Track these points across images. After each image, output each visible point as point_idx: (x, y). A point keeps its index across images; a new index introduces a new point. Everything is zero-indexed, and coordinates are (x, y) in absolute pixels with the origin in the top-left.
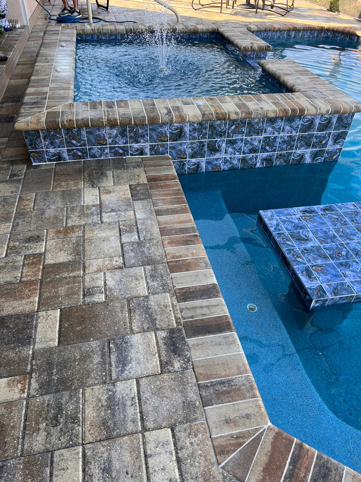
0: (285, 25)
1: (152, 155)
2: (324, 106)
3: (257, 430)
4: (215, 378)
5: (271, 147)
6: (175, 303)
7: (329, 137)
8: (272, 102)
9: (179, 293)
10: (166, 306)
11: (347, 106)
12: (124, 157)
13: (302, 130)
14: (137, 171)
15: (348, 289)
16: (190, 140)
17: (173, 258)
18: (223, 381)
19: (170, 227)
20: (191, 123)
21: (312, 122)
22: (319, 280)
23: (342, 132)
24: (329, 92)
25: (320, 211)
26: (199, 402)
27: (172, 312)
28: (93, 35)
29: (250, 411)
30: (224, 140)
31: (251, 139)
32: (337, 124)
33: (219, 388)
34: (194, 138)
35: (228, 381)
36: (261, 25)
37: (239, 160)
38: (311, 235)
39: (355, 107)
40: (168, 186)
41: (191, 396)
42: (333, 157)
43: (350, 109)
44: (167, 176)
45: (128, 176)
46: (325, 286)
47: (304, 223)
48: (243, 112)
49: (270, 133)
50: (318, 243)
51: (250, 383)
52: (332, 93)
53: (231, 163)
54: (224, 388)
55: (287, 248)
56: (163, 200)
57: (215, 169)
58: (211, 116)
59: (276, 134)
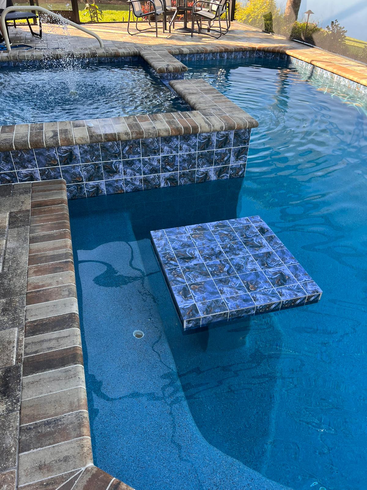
0: (217, 47)
1: (43, 180)
2: (218, 123)
3: (72, 473)
4: (42, 418)
5: (173, 166)
6: (22, 337)
7: (230, 153)
8: (167, 122)
9: (29, 326)
10: (9, 342)
11: (240, 122)
12: (13, 184)
13: (200, 148)
14: (22, 197)
15: (222, 306)
16: (82, 162)
17: (34, 288)
18: (49, 421)
19: (41, 254)
20: (81, 145)
21: (209, 139)
22: (195, 299)
23: (242, 148)
24: (227, 109)
25: (211, 227)
26: (15, 448)
27: (15, 349)
28: (8, 62)
29: (71, 452)
30: (120, 162)
31: (149, 159)
32: (235, 140)
33: (43, 430)
34: (87, 161)
35: (55, 421)
36: (194, 48)
37: (141, 180)
38: (197, 253)
39: (249, 122)
40: (52, 211)
41: (8, 442)
42: (238, 173)
43: (244, 125)
44: (54, 200)
45: (12, 203)
46: (199, 305)
47: (193, 240)
48: (134, 132)
49: (168, 152)
50: (202, 261)
51: (79, 420)
52: (230, 109)
53: (133, 184)
54: (48, 429)
55: (169, 268)
56: (42, 226)
57: (117, 191)
58: (100, 138)
59: (174, 153)
